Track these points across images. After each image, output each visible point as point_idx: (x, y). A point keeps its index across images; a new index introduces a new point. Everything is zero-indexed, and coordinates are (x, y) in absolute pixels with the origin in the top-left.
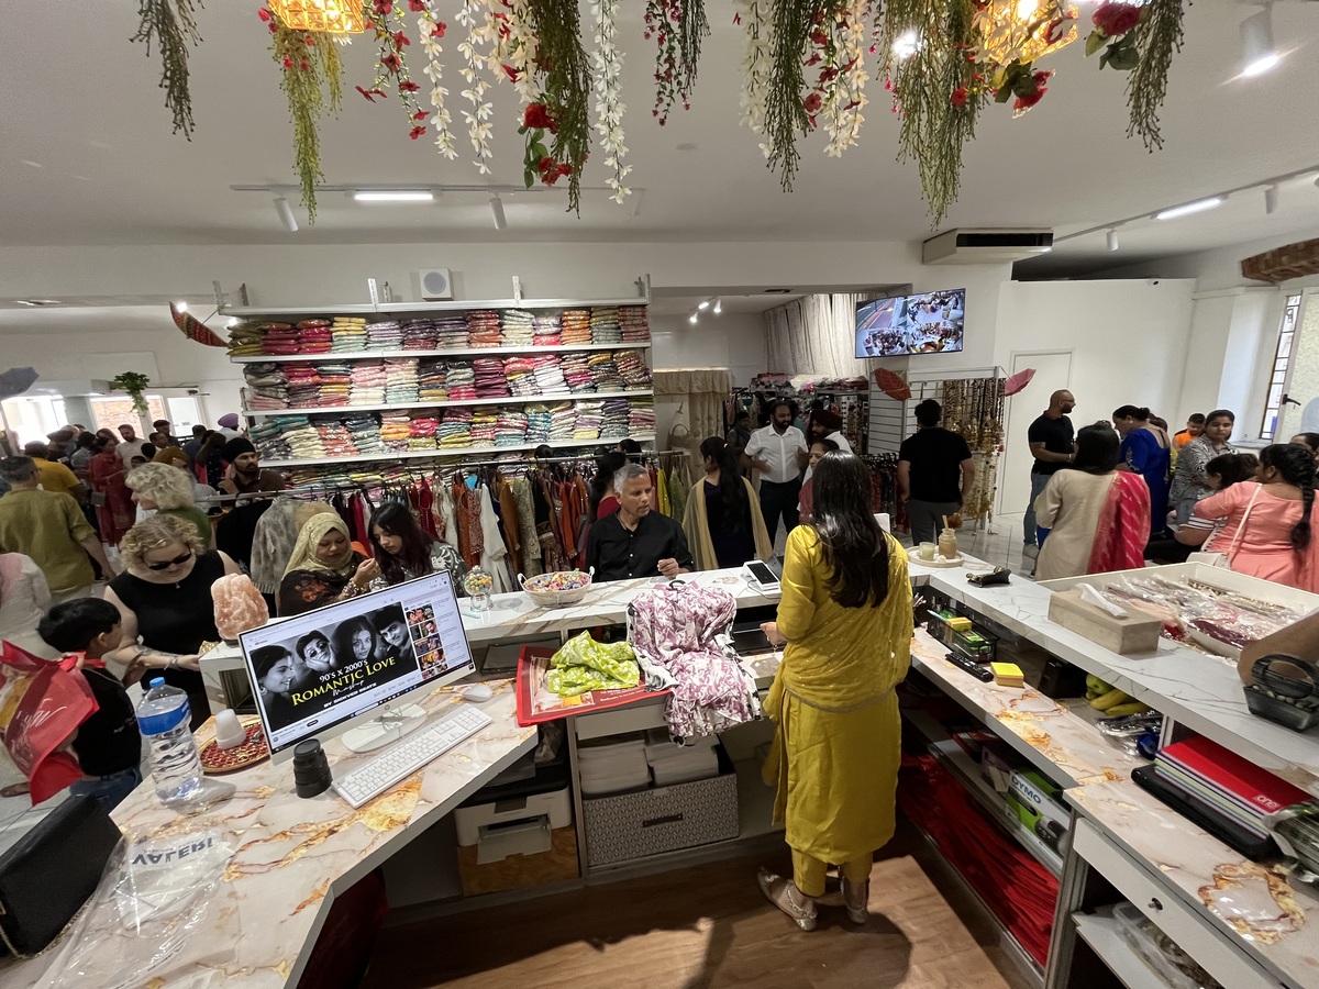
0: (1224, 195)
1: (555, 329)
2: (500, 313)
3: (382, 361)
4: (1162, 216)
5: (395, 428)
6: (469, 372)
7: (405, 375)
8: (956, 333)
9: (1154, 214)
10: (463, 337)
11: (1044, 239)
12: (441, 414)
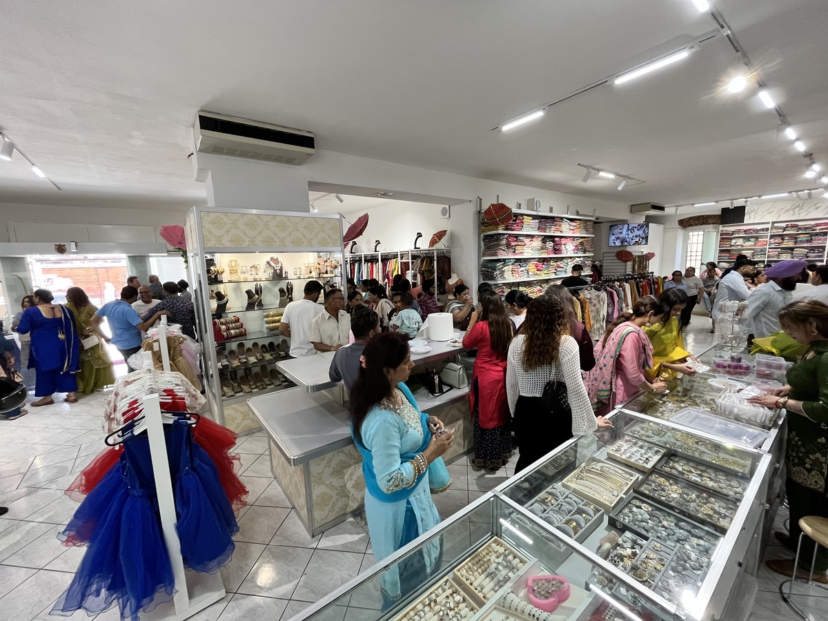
0: (717, 202)
1: (574, 228)
2: (562, 218)
3: (532, 236)
4: (695, 205)
5: (531, 266)
6: (552, 244)
7: (537, 243)
8: (647, 237)
9: (693, 205)
10: (553, 228)
11: (662, 209)
12: (544, 260)
